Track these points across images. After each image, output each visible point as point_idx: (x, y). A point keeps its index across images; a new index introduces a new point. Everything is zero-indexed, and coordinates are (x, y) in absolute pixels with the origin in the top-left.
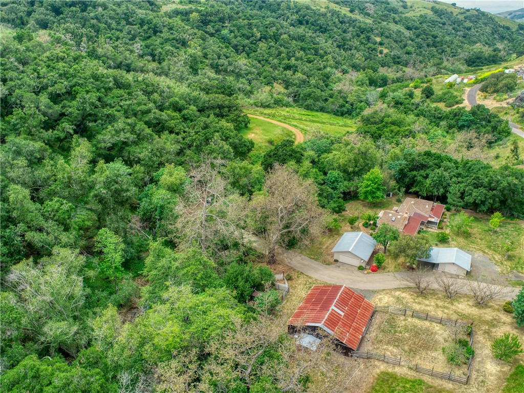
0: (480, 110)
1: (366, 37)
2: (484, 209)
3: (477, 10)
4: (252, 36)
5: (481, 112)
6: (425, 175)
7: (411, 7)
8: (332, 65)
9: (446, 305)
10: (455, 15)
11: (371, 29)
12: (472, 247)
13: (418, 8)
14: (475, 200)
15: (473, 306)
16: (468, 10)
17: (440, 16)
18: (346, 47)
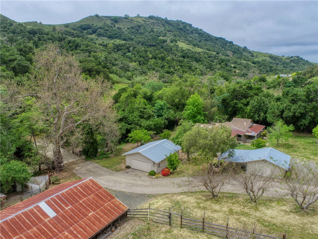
0: (300, 79)
1: (225, 64)
2: (306, 122)
3: (298, 57)
4: (147, 57)
5: (301, 80)
6: (246, 103)
7: (256, 56)
8: (199, 74)
9: (246, 210)
10: (284, 60)
11: (228, 60)
12: (294, 155)
13: (261, 56)
14: (295, 113)
15: (291, 212)
16: (292, 57)
17: (274, 60)
18: (212, 69)
